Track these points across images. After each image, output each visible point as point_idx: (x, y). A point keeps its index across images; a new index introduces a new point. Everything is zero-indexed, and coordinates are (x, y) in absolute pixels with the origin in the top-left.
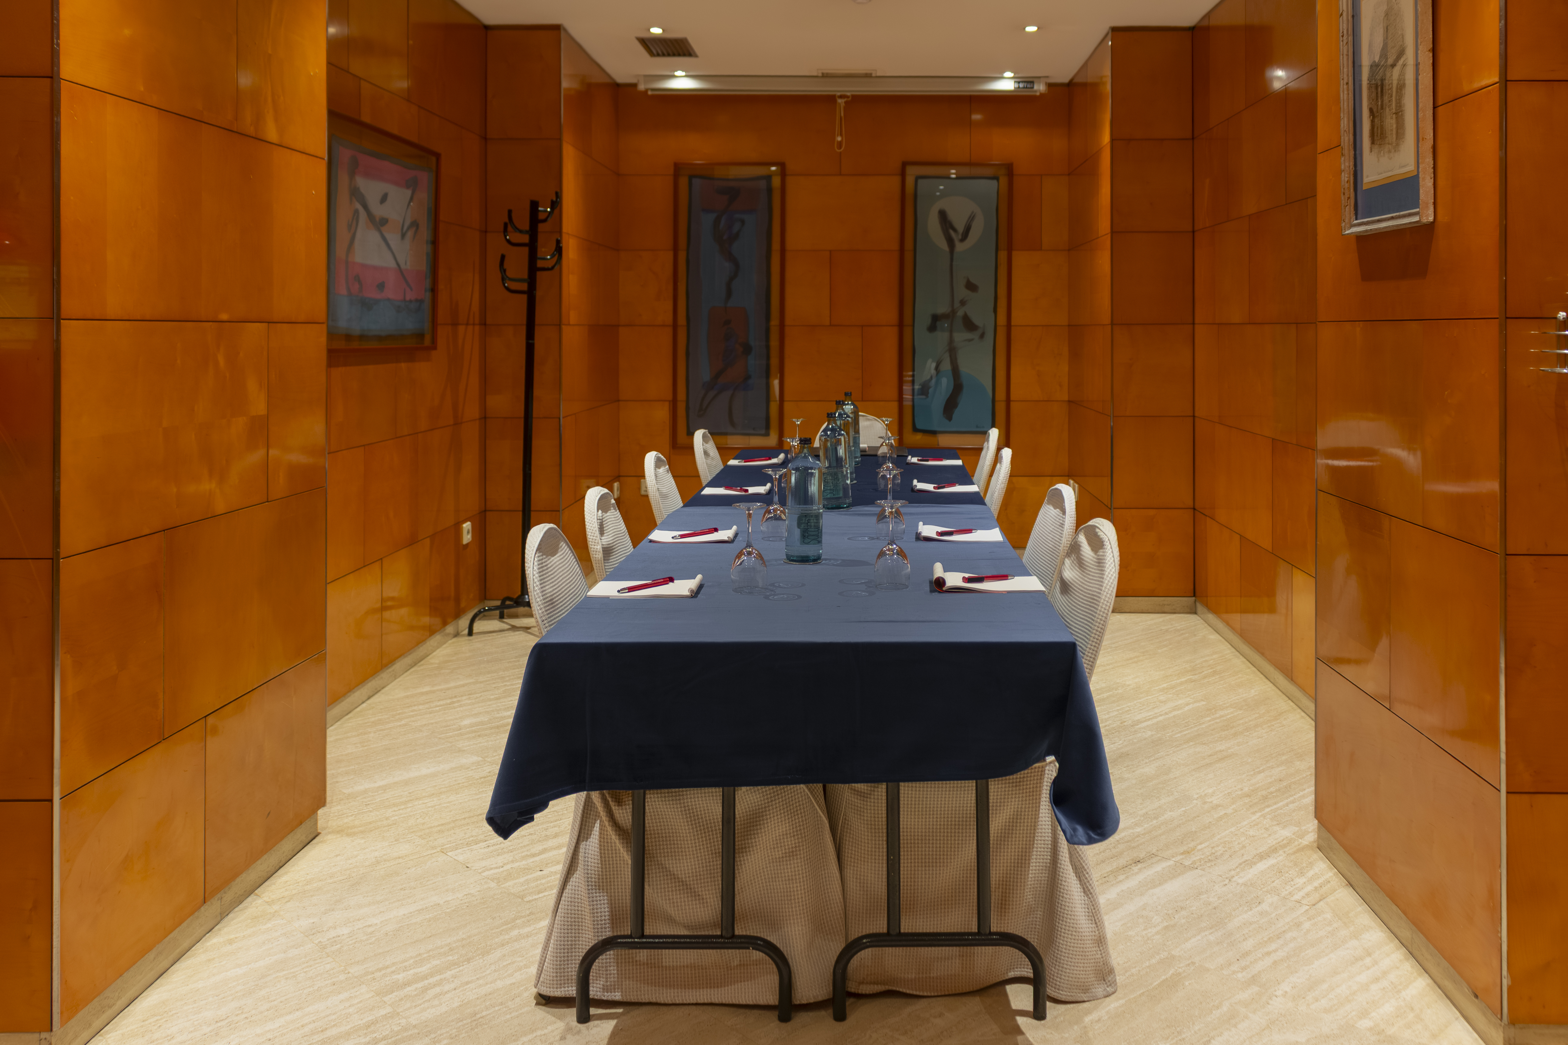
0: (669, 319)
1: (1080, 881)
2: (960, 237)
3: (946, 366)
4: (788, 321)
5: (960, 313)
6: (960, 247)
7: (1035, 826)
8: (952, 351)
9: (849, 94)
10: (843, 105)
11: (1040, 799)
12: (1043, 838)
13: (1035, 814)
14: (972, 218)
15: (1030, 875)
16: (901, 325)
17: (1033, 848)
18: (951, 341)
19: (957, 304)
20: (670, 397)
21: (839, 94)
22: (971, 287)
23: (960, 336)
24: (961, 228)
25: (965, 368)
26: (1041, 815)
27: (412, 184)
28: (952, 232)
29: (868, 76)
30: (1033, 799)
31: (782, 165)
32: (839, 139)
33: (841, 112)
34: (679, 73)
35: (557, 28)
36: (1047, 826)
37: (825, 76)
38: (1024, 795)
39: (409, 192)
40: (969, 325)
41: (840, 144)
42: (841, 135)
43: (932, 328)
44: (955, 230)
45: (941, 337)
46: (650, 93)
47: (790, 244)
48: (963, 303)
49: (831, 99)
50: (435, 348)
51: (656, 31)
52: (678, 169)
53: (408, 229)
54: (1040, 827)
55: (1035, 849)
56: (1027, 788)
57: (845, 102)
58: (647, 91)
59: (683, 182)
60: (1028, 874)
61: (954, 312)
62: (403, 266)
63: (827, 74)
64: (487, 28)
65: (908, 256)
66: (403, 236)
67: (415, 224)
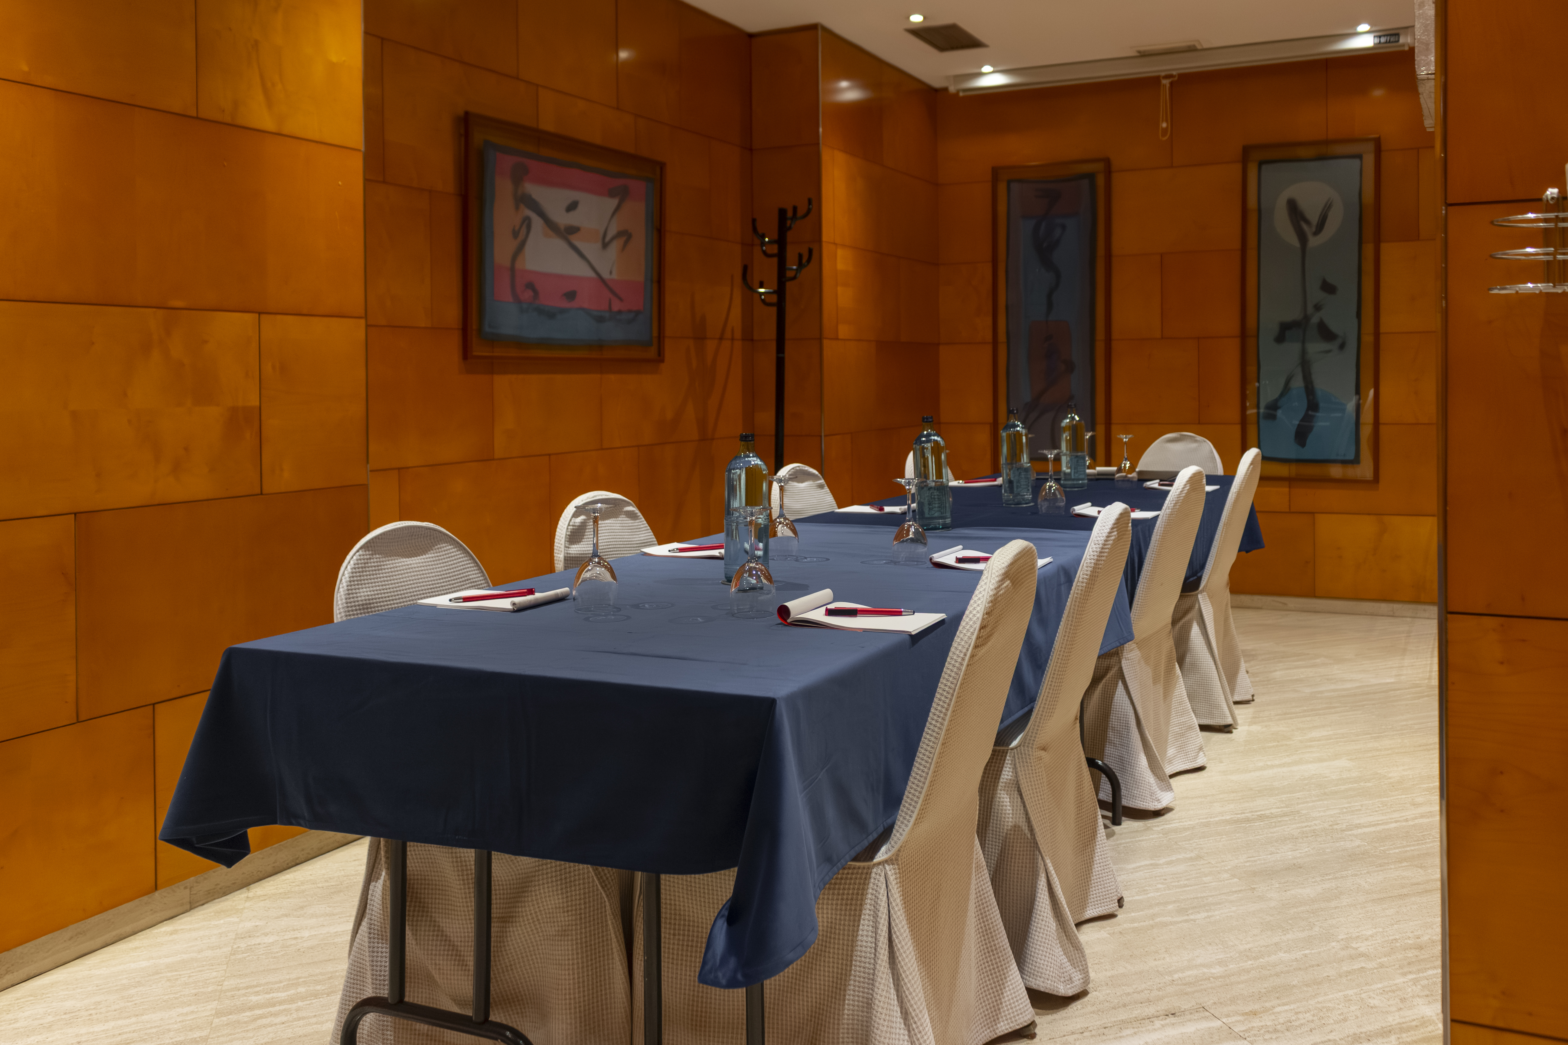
0: (988, 336)
1: (909, 1031)
2: (1314, 229)
3: (1298, 383)
4: (1115, 334)
5: (1315, 320)
6: (1314, 242)
7: (852, 946)
8: (1305, 365)
9: (1174, 73)
10: (1168, 85)
11: (861, 910)
12: (863, 965)
13: (853, 931)
14: (1328, 207)
15: (846, 1012)
16: (1243, 335)
17: (850, 975)
18: (1304, 352)
19: (1310, 309)
20: (990, 420)
21: (1163, 74)
22: (1328, 288)
23: (1315, 347)
24: (1314, 220)
25: (1321, 385)
26: (860, 932)
27: (623, 194)
28: (1303, 224)
29: (1191, 49)
30: (851, 910)
31: (1107, 162)
32: (1164, 125)
33: (1165, 94)
34: (987, 69)
35: (813, 28)
36: (869, 950)
37: (1143, 55)
38: (839, 902)
39: (614, 202)
40: (1326, 334)
41: (1165, 131)
42: (1167, 121)
43: (1280, 339)
44: (1307, 222)
45: (1292, 348)
46: (961, 94)
47: (1117, 248)
48: (1318, 308)
49: (1154, 81)
50: (662, 361)
51: (917, 19)
52: (996, 173)
53: (613, 239)
54: (859, 948)
55: (852, 977)
56: (843, 894)
57: (1171, 84)
58: (958, 91)
59: (1002, 188)
60: (843, 1010)
61: (1307, 318)
62: (606, 275)
63: (1144, 51)
64: (752, 36)
65: (1252, 254)
66: (605, 245)
67: (625, 235)
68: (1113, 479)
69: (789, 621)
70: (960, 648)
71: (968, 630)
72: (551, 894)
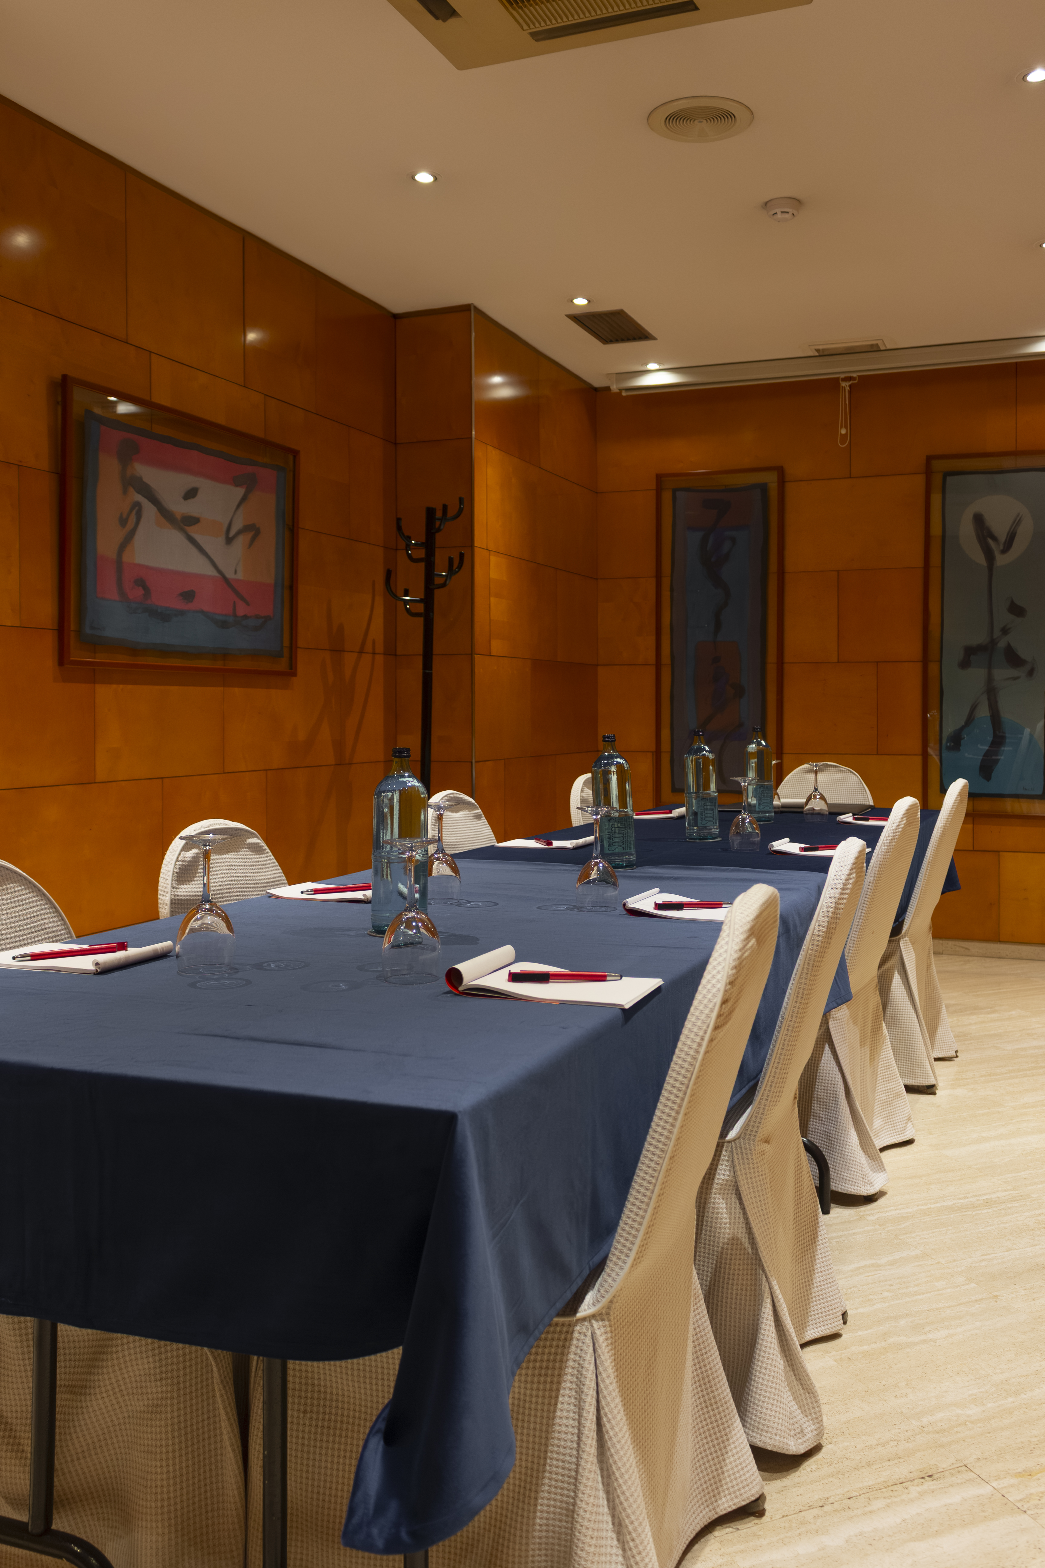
0: (651, 657)
1: (624, 1550)
2: (1002, 548)
3: (984, 712)
4: (788, 658)
5: (1002, 644)
6: (1001, 560)
7: (547, 1431)
8: (991, 692)
9: (855, 375)
10: (848, 388)
11: (559, 1383)
12: (561, 1457)
13: (549, 1411)
14: (1017, 522)
15: (538, 1521)
16: (925, 661)
17: (544, 1471)
18: (990, 679)
19: (997, 633)
20: (653, 748)
21: (843, 376)
22: (1016, 610)
23: (1002, 673)
24: (1002, 538)
25: (1007, 715)
26: (558, 1413)
27: (250, 484)
28: (990, 541)
29: (874, 349)
30: (545, 1382)
31: (780, 471)
32: (843, 431)
33: (845, 397)
34: (652, 366)
35: (466, 308)
36: (570, 1437)
38: (530, 1372)
39: (240, 492)
40: (1014, 659)
41: (844, 437)
42: (846, 427)
43: (965, 664)
44: (995, 539)
45: (978, 674)
46: (624, 394)
47: (791, 564)
48: (1005, 631)
49: (831, 385)
50: (294, 674)
51: (581, 302)
52: (660, 479)
53: (239, 533)
54: (556, 1435)
55: (547, 1475)
56: (535, 1361)
57: (850, 386)
58: (621, 390)
59: (667, 496)
60: (534, 1518)
61: (993, 642)
62: (230, 575)
63: (823, 350)
64: (396, 317)
65: (935, 574)
66: (229, 540)
67: (253, 530)
68: (802, 812)
69: (461, 989)
70: (695, 1030)
71: (706, 1006)
72: (139, 1356)
